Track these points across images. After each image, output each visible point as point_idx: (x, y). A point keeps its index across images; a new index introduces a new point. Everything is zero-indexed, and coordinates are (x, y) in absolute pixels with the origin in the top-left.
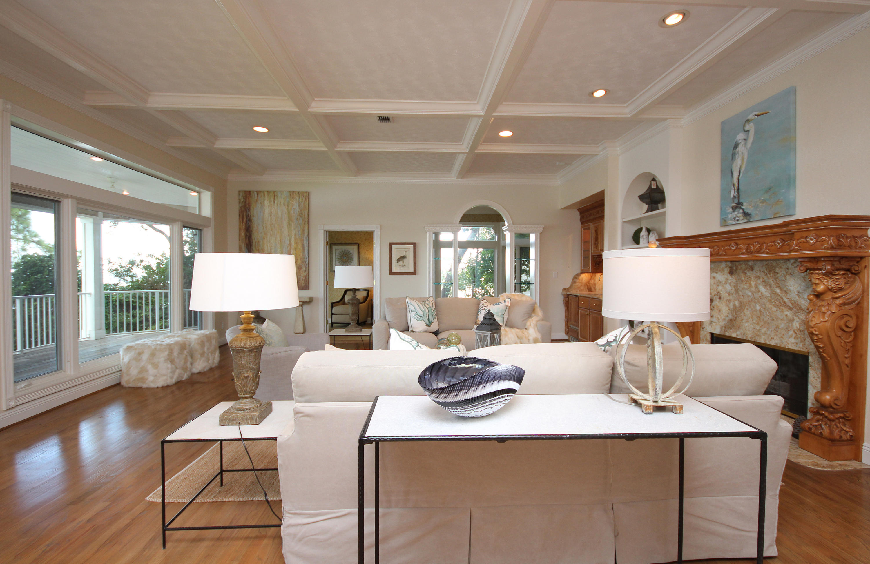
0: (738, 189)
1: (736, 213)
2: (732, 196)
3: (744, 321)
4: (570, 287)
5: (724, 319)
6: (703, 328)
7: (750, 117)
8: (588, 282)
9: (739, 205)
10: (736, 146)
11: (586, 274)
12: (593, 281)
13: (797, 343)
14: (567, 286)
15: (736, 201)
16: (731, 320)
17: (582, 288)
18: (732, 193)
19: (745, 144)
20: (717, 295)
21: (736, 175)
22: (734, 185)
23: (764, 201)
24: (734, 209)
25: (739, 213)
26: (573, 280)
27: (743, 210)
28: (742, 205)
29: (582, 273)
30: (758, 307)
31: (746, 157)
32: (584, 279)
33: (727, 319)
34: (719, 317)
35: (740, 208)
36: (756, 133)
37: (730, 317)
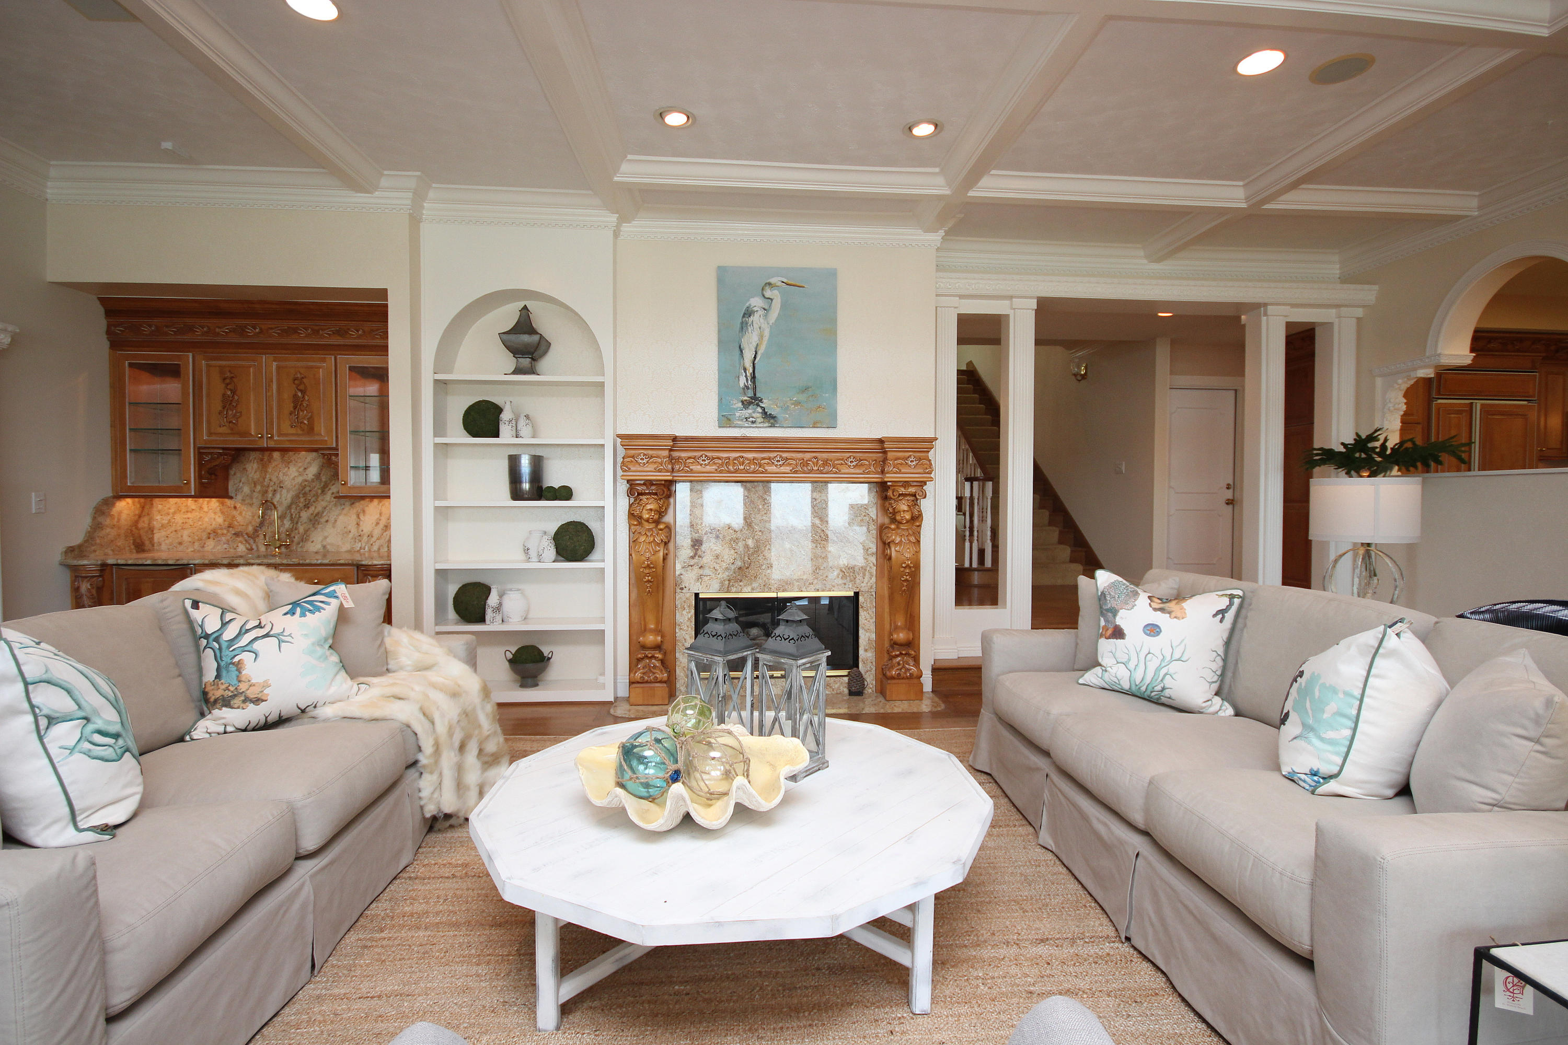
0: (754, 377)
1: (750, 411)
2: (742, 385)
3: (763, 567)
4: (86, 541)
5: (727, 569)
6: (682, 589)
7: (773, 280)
8: (136, 523)
9: (755, 400)
10: (749, 313)
11: (129, 500)
12: (146, 519)
13: (845, 584)
14: (77, 539)
15: (750, 393)
16: (740, 568)
17: (120, 543)
18: (742, 381)
19: (766, 316)
20: (711, 533)
21: (748, 355)
22: (745, 370)
23: (797, 403)
24: (746, 404)
25: (757, 413)
26: (94, 518)
27: (763, 409)
28: (761, 401)
29: (119, 497)
30: (787, 546)
31: (767, 334)
32: (124, 516)
33: (733, 567)
34: (717, 567)
35: (757, 405)
36: (784, 306)
37: (739, 563)
